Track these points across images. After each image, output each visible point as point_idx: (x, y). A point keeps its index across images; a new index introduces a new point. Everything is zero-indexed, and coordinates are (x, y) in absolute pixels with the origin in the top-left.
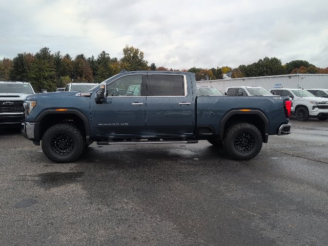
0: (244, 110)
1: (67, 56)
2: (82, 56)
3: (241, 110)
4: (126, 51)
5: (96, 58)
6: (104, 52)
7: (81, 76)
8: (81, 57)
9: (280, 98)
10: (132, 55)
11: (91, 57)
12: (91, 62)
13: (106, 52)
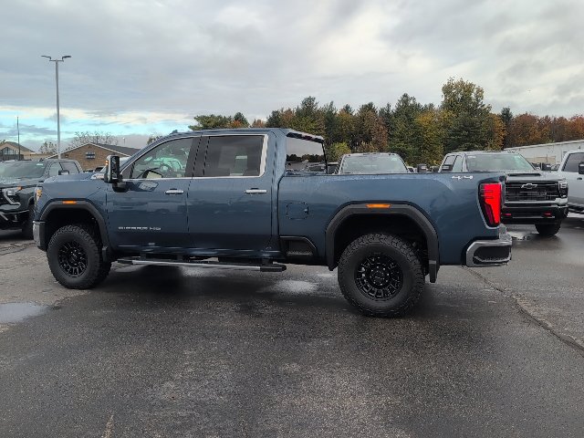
0: (376, 206)
1: (347, 109)
2: (370, 105)
3: (369, 206)
4: (447, 90)
5: (393, 108)
6: (405, 96)
7: (367, 141)
8: (369, 108)
9: (471, 177)
10: (460, 96)
11: (385, 106)
12: (386, 114)
13: (410, 95)
